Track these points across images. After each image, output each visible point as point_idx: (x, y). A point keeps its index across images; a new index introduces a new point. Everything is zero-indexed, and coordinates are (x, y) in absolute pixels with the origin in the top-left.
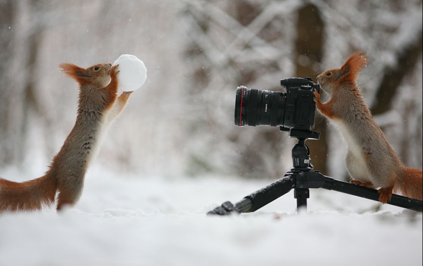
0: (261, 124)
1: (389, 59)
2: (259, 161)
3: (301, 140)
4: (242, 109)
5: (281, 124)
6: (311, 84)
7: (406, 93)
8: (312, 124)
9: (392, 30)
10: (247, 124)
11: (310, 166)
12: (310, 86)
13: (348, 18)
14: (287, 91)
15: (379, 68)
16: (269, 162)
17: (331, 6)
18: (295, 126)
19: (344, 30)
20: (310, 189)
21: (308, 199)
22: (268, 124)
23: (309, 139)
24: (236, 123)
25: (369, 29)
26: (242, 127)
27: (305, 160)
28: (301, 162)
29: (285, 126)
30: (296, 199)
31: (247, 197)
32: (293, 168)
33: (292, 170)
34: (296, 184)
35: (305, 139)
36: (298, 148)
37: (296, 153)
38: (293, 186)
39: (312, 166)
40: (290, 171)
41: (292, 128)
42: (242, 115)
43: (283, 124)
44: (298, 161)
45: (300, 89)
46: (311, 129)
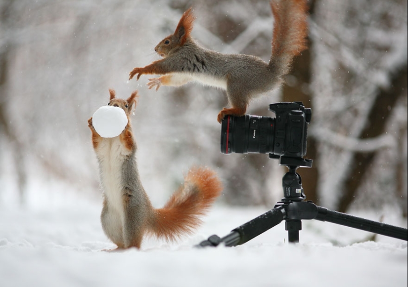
0: (249, 151)
1: (381, 79)
2: (244, 186)
3: (293, 168)
4: (228, 136)
5: (270, 151)
6: (302, 109)
7: (400, 114)
8: (304, 152)
9: (385, 49)
10: (233, 151)
11: (302, 196)
12: (301, 111)
13: (336, 35)
14: (277, 116)
15: (372, 89)
16: (254, 187)
17: (318, 23)
18: (286, 154)
19: (334, 48)
20: (302, 221)
21: (300, 231)
22: (256, 151)
23: (301, 166)
24: (222, 151)
25: (360, 48)
26: (229, 154)
27: (297, 189)
28: (293, 191)
29: (274, 154)
30: (287, 231)
31: (236, 230)
32: (284, 198)
33: (283, 200)
34: (287, 215)
35: (296, 167)
36: (289, 177)
37: (286, 183)
38: (284, 217)
39: (304, 195)
40: (281, 201)
41: (283, 155)
42: (229, 142)
43: (273, 152)
44: (289, 191)
45: (290, 114)
46: (302, 156)
